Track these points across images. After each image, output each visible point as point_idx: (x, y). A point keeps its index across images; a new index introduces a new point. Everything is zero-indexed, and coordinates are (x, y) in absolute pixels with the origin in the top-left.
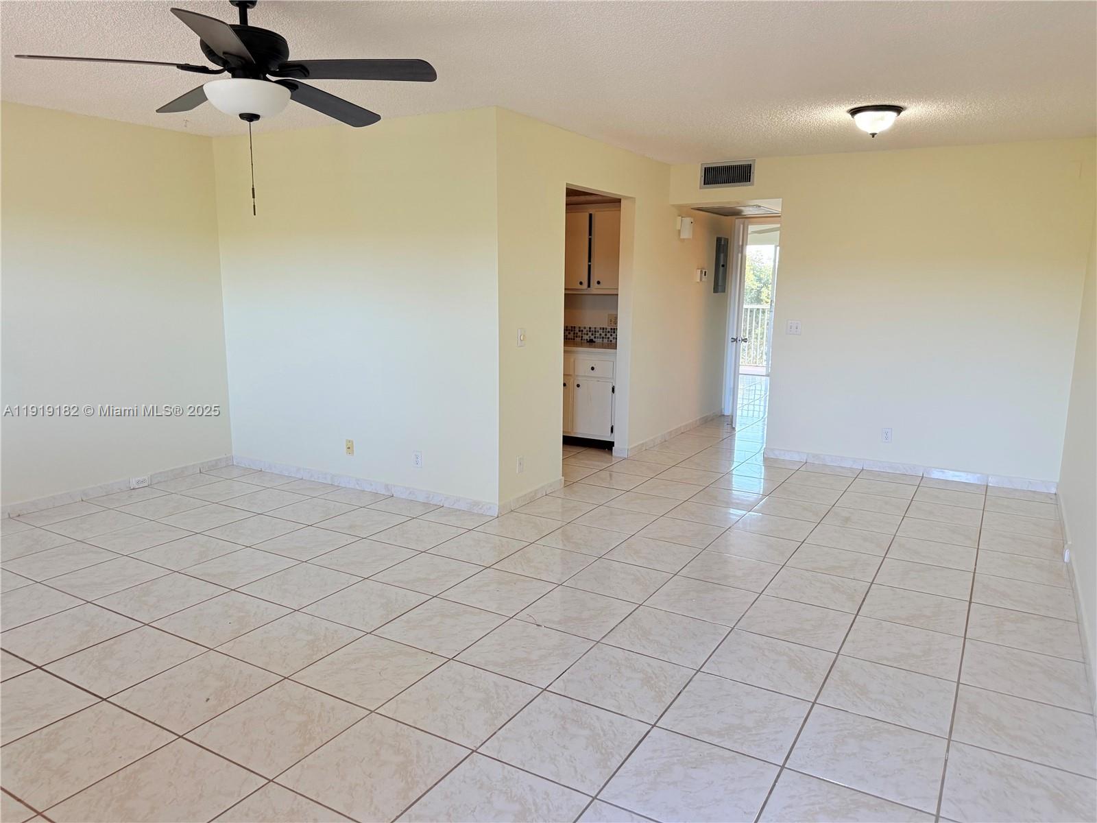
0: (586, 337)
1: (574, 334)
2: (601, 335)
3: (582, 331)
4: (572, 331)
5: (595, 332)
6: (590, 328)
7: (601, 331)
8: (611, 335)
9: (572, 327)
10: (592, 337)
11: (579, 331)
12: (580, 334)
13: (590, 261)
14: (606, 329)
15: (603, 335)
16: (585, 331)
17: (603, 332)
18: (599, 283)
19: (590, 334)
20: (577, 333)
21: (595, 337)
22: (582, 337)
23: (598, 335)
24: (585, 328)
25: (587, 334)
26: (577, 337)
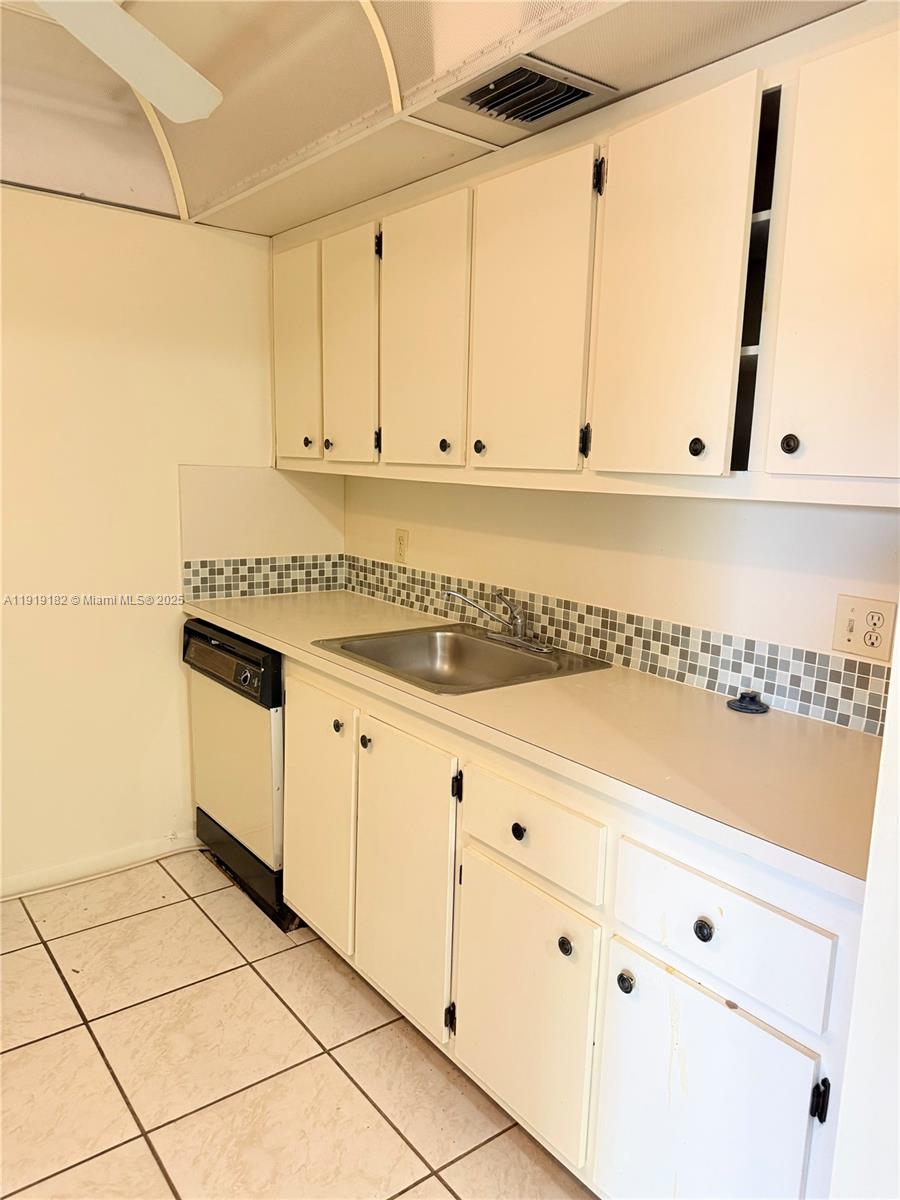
0: (727, 678)
1: (684, 655)
2: (795, 680)
3: (716, 650)
4: (675, 642)
5: (772, 663)
6: (750, 644)
7: (798, 667)
8: (847, 694)
9: (675, 628)
10: (757, 686)
11: (705, 648)
12: (704, 660)
13: (751, 332)
14: (825, 659)
15: (808, 684)
16: (727, 654)
17: (809, 672)
18: (790, 444)
19: (748, 669)
20: (695, 656)
21: (769, 688)
22: (714, 674)
23: (782, 678)
24: (728, 640)
25: (737, 668)
26: (693, 669)
